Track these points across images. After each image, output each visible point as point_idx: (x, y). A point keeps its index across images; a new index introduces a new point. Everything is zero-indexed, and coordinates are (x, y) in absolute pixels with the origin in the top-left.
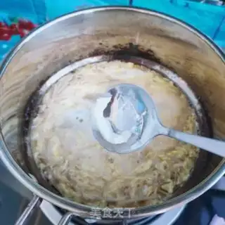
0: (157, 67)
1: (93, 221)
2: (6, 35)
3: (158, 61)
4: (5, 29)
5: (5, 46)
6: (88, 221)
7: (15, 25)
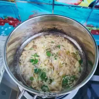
0: (65, 36)
1: (45, 97)
2: (2, 23)
3: (65, 33)
4: (2, 20)
5: (2, 28)
6: (43, 97)
7: (6, 19)
